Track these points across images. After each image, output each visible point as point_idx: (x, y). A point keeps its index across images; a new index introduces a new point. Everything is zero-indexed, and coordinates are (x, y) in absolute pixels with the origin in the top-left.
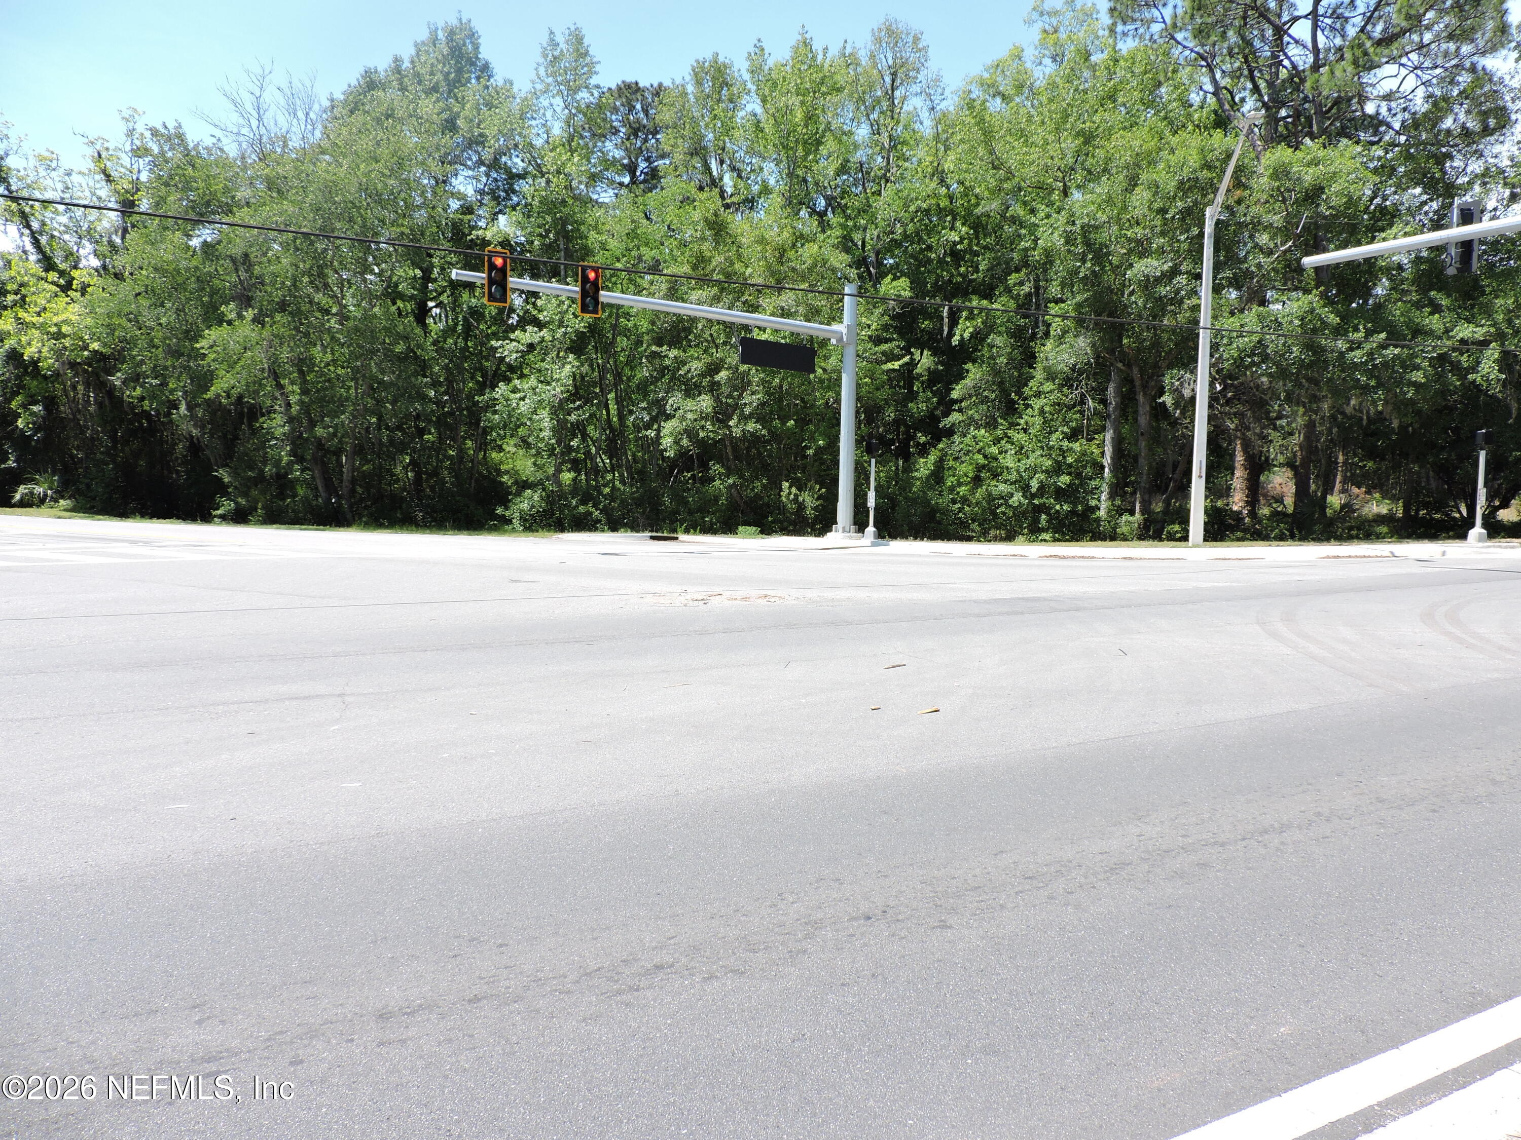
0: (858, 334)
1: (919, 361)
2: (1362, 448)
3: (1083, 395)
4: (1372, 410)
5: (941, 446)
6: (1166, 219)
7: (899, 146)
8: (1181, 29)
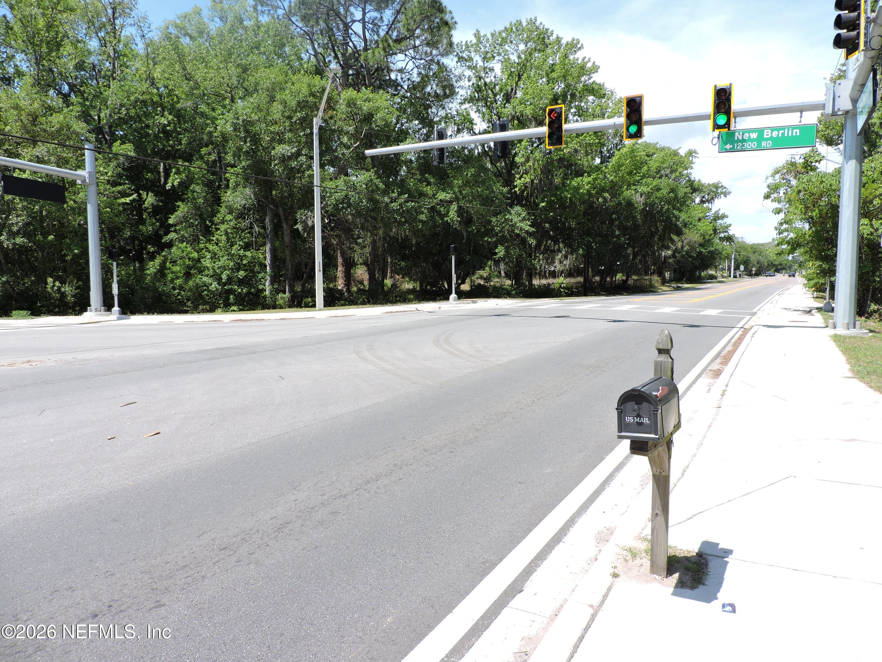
0: (98, 178)
1: (146, 199)
2: (399, 254)
3: (251, 224)
4: (403, 235)
5: (163, 254)
6: (291, 122)
7: (121, 57)
8: (294, 15)
